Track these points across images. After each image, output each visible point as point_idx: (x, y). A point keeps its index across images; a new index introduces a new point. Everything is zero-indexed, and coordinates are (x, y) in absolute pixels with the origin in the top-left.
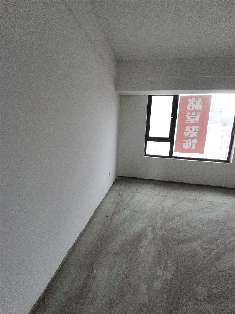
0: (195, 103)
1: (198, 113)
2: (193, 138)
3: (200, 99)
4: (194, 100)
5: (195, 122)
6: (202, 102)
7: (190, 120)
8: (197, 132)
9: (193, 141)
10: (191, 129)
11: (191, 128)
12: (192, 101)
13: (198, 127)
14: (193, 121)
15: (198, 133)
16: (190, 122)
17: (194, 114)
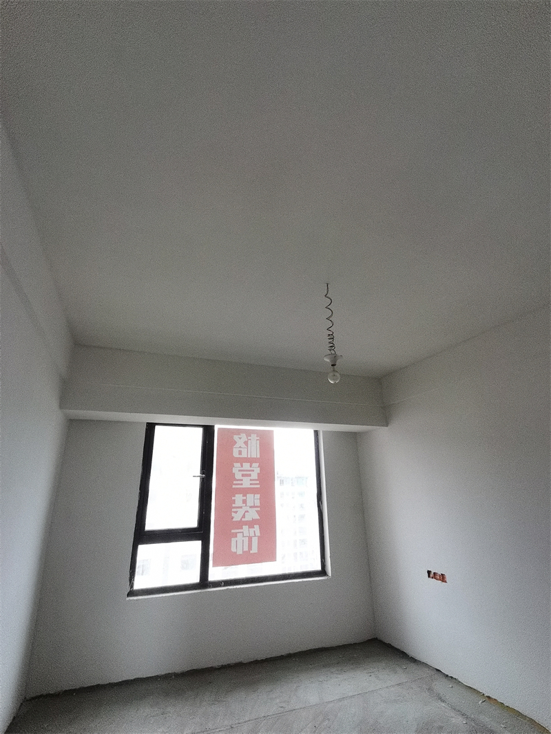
0: (246, 443)
1: (255, 465)
2: (251, 524)
3: (254, 437)
4: (244, 436)
5: (251, 484)
6: (258, 441)
7: (242, 480)
8: (257, 507)
9: (252, 530)
10: (245, 502)
11: (245, 498)
12: (240, 438)
13: (258, 496)
14: (246, 483)
15: (259, 509)
16: (242, 484)
17: (246, 466)
